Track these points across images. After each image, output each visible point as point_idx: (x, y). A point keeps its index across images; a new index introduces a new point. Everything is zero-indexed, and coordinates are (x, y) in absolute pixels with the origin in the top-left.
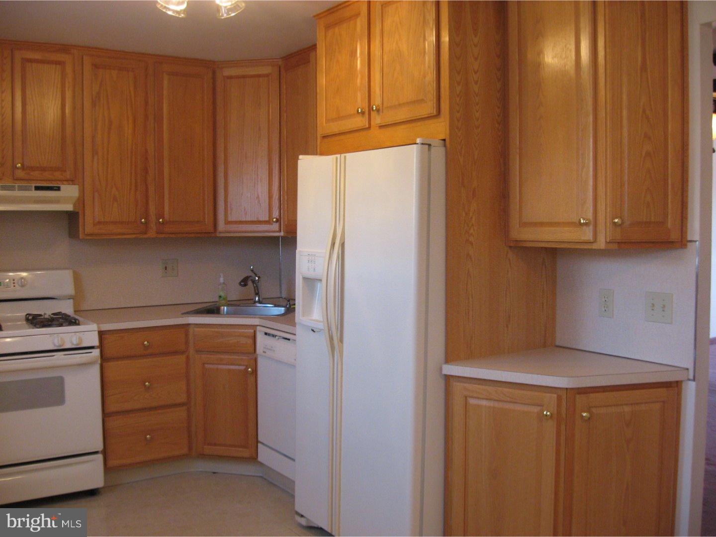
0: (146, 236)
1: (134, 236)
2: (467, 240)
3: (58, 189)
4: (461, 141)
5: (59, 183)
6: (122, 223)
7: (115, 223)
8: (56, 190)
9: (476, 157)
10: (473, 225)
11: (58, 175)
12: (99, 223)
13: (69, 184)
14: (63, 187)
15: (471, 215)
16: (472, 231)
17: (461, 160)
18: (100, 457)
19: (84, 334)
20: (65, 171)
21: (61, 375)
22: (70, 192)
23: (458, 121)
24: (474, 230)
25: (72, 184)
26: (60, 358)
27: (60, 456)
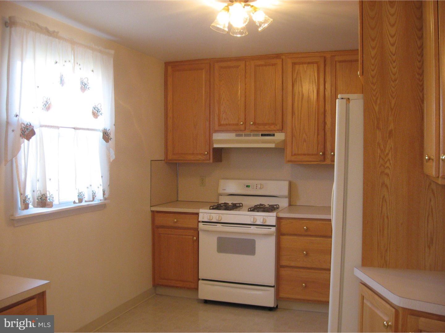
0: (324, 163)
1: (317, 163)
2: (382, 172)
3: (274, 135)
4: (376, 93)
5: (274, 132)
6: (309, 155)
7: (304, 155)
8: (271, 136)
9: (393, 105)
10: (389, 160)
11: (272, 127)
12: (295, 155)
13: (279, 132)
14: (276, 134)
15: (387, 151)
16: (388, 164)
17: (377, 109)
18: (273, 289)
19: (268, 218)
20: (277, 125)
21: (254, 239)
22: (280, 136)
23: (373, 77)
24: (390, 164)
25: (281, 132)
26: (253, 229)
27: (248, 283)
